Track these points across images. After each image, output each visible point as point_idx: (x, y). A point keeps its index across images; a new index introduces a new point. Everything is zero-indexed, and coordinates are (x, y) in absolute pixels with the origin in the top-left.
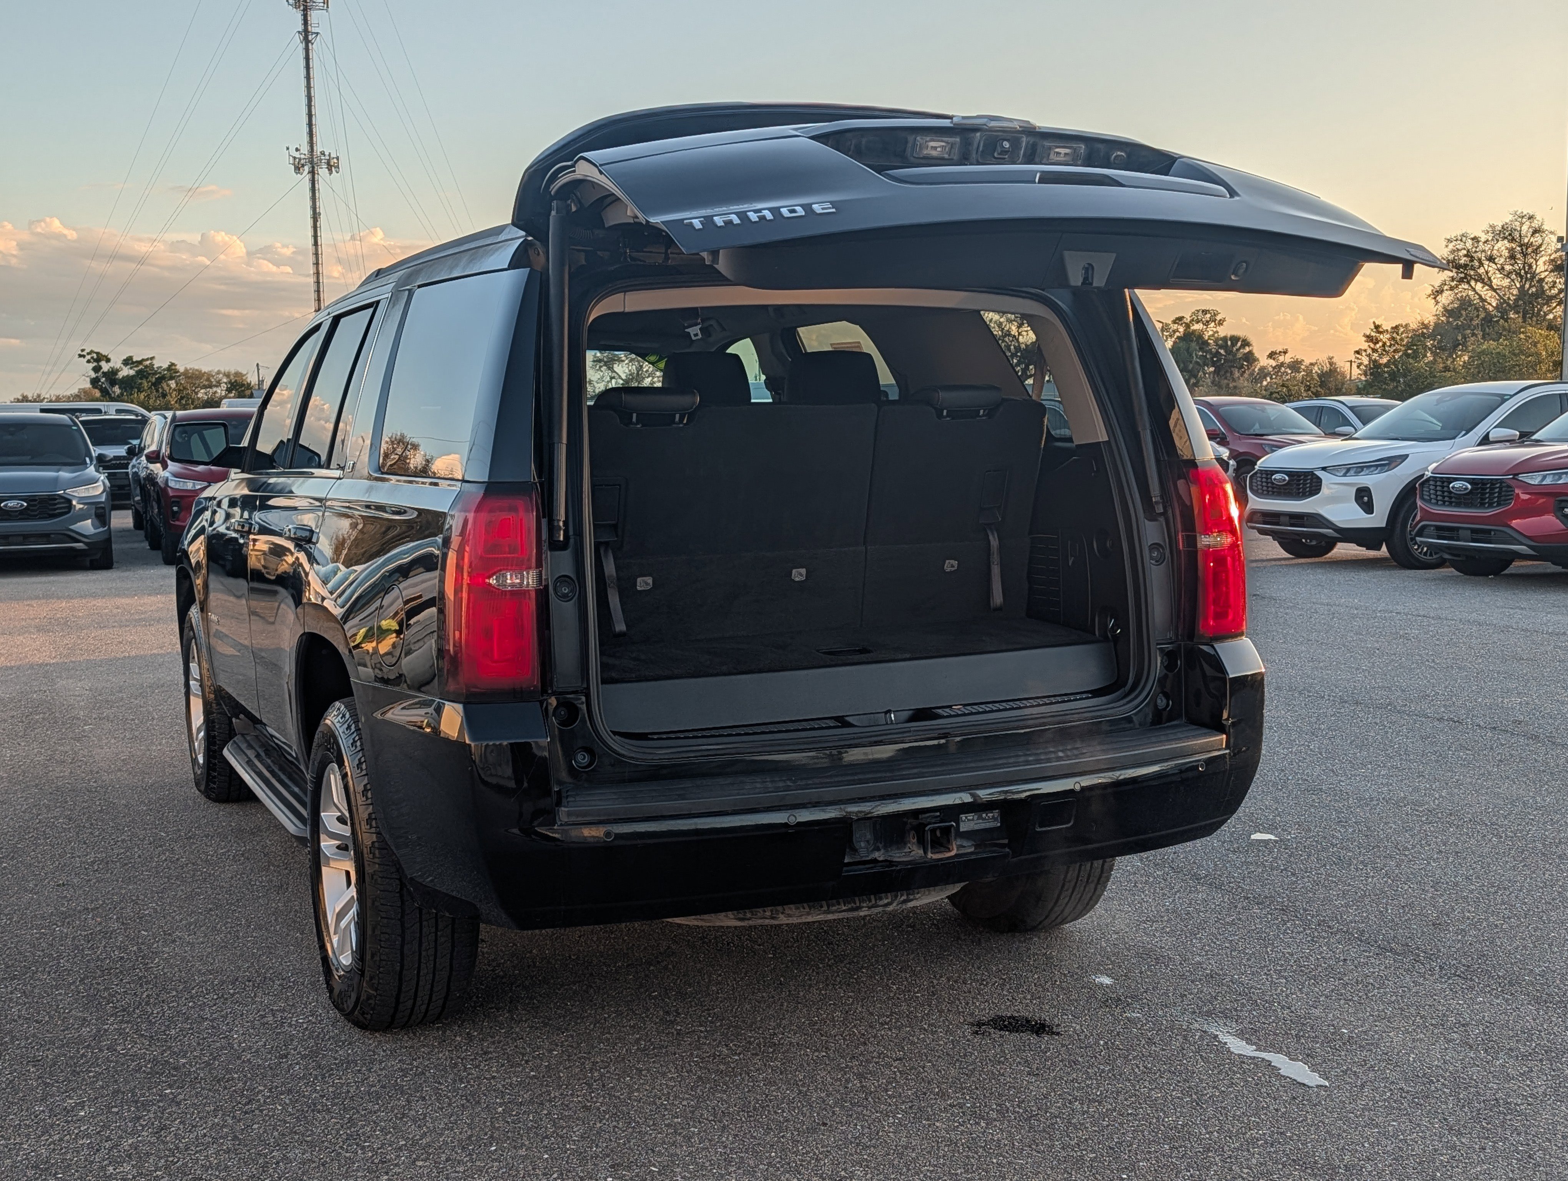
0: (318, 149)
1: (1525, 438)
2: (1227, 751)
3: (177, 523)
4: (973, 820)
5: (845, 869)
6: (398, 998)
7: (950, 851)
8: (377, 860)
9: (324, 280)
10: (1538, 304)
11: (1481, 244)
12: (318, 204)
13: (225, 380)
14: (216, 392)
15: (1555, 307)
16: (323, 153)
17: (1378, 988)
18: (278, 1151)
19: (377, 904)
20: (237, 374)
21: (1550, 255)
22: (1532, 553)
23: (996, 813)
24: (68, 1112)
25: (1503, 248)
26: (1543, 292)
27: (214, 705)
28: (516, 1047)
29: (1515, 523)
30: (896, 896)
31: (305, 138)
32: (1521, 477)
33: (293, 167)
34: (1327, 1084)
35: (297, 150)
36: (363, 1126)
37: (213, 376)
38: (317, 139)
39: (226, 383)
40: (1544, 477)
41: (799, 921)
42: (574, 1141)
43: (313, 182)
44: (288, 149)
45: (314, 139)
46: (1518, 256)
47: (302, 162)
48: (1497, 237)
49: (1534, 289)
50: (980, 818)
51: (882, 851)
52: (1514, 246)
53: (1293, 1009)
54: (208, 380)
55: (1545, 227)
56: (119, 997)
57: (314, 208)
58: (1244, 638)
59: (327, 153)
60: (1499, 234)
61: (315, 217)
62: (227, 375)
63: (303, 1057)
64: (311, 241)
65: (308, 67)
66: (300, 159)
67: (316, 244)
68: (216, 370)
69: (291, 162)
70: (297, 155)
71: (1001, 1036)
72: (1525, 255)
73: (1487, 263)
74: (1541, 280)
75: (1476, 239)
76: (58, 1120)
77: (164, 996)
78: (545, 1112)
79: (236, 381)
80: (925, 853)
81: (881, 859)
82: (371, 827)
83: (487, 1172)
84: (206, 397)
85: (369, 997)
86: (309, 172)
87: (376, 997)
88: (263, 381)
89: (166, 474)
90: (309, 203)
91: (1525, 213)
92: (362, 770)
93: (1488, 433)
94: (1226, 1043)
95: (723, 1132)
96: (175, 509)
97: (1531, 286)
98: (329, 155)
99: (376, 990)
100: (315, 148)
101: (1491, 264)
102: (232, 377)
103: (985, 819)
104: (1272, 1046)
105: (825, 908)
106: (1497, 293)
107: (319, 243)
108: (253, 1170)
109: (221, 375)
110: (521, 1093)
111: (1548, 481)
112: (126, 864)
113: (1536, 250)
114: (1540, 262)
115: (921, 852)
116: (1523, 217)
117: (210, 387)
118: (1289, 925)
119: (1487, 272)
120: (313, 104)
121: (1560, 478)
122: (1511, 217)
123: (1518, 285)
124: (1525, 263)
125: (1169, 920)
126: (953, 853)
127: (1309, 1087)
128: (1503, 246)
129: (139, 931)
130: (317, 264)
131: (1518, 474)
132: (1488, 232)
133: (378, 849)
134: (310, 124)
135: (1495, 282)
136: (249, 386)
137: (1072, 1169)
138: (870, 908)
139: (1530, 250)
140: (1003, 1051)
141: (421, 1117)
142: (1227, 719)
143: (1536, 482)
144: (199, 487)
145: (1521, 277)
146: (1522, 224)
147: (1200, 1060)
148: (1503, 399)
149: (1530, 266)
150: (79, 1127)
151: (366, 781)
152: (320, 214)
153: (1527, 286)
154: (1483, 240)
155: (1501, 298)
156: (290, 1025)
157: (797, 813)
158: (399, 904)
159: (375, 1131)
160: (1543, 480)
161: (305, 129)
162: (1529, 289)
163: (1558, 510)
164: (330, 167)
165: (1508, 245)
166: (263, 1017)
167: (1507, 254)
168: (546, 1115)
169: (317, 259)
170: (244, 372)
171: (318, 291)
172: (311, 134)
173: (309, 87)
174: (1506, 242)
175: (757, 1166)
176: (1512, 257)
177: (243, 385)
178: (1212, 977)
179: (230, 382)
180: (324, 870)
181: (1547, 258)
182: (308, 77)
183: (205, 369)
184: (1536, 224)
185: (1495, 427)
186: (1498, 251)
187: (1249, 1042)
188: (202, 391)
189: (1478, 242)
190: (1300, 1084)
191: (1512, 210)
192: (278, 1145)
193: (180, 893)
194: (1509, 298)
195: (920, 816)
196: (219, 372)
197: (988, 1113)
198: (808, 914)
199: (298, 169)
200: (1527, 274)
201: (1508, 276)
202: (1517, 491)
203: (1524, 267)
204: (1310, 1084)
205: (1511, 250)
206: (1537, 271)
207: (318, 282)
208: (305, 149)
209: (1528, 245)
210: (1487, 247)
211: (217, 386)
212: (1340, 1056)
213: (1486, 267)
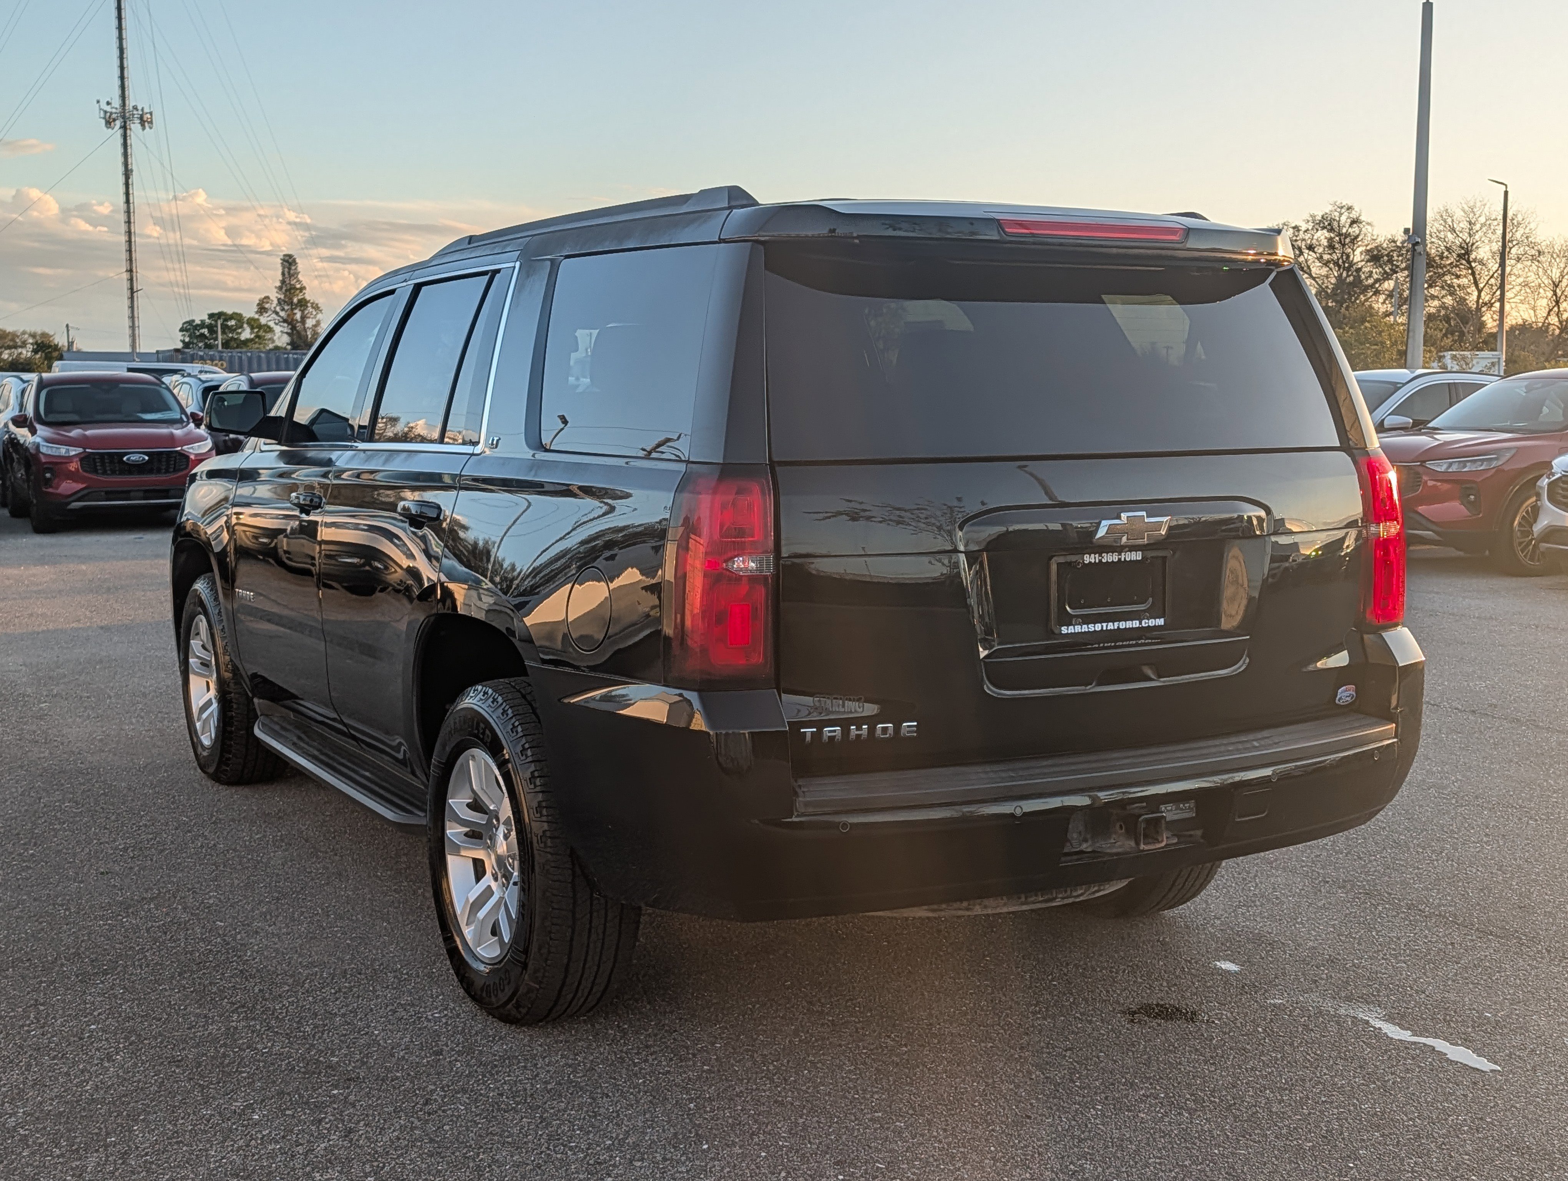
0: (130, 103)
1: (1419, 426)
2: (1395, 740)
3: (50, 490)
4: (1171, 810)
5: (1063, 859)
6: (560, 991)
7: (1159, 842)
8: (548, 850)
9: (137, 240)
10: (1355, 293)
11: (1301, 233)
12: (129, 160)
13: (31, 341)
14: (21, 353)
15: (1371, 297)
16: (135, 107)
17: (1498, 972)
18: (484, 1153)
19: (548, 894)
20: (44, 335)
21: (1367, 246)
22: (1437, 538)
23: (1192, 804)
24: (240, 1115)
25: (1322, 237)
26: (1361, 281)
27: (232, 685)
28: (674, 1039)
29: (1421, 509)
30: (1090, 887)
31: (117, 92)
32: (1428, 464)
33: (103, 121)
34: (1499, 1068)
35: (108, 103)
36: (559, 1126)
37: (18, 337)
38: (130, 93)
39: (32, 344)
40: (1451, 464)
41: (994, 912)
42: (784, 1137)
43: (125, 137)
44: (98, 102)
45: (127, 93)
46: (1337, 246)
47: (114, 116)
48: (1317, 227)
49: (1351, 278)
50: (1178, 808)
51: (1090, 843)
52: (1332, 235)
53: (1427, 993)
54: (13, 340)
55: (1362, 218)
56: (230, 992)
57: (126, 164)
58: (1399, 628)
59: (140, 108)
60: (1319, 224)
61: (127, 173)
62: (33, 336)
63: (459, 1053)
64: (122, 198)
65: (120, 18)
66: (111, 113)
67: (128, 201)
68: (21, 330)
69: (102, 115)
70: (108, 108)
71: (1159, 1025)
72: (1344, 245)
73: (1307, 251)
74: (1359, 270)
75: (1296, 228)
76: (234, 1123)
77: (277, 991)
78: (740, 1108)
79: (42, 342)
80: (1138, 844)
81: (1089, 850)
82: (542, 816)
83: (711, 1172)
84: (10, 359)
85: (530, 990)
86: (121, 127)
87: (538, 990)
88: (73, 342)
89: (37, 439)
90: (120, 159)
91: (1344, 204)
92: (527, 757)
93: (1383, 420)
94: (1380, 1029)
95: (930, 1125)
96: (48, 475)
97: (1348, 276)
98: (142, 110)
99: (540, 983)
100: (127, 102)
101: (1311, 253)
102: (38, 338)
103: (1182, 809)
104: (1427, 1030)
105: (1023, 899)
106: (1316, 282)
107: (131, 201)
108: (468, 1174)
109: (26, 336)
110: (706, 1088)
111: (1454, 468)
112: (162, 851)
113: (1353, 240)
114: (1357, 252)
115: (1132, 843)
116: (1342, 208)
117: (16, 347)
118: (1380, 908)
119: (1306, 261)
120: (125, 56)
121: (1465, 466)
122: (1330, 208)
123: (1336, 274)
124: (1343, 252)
125: (1262, 905)
126: (1163, 844)
127: (1483, 1071)
128: (1322, 236)
129: (214, 922)
130: (129, 222)
131: (1425, 462)
132: (1308, 221)
133: (550, 837)
134: (122, 77)
135: (1315, 271)
136: (56, 348)
137: (1296, 1158)
138: (1063, 898)
139: (1347, 240)
140: (1167, 1040)
141: (615, 1115)
142: (1396, 708)
143: (1443, 469)
144: (74, 453)
145: (1339, 267)
146: (1341, 214)
147: (1365, 1047)
148: (1396, 387)
149: (1348, 256)
150: (261, 1132)
151: (532, 768)
152: (132, 171)
153: (1344, 274)
154: (1303, 229)
155: (1320, 286)
156: (429, 1021)
157: (1023, 803)
158: (571, 894)
159: (574, 1130)
160: (1449, 467)
161: (117, 82)
162: (1346, 278)
163: (1464, 497)
164: (142, 122)
165: (1327, 235)
166: (394, 1012)
167: (1326, 244)
168: (742, 1110)
169: (129, 217)
170: (51, 333)
171: (130, 251)
172: (123, 87)
173: (120, 38)
174: (1325, 231)
175: (982, 1161)
176: (1331, 246)
177: (50, 346)
178: (1332, 961)
179: (36, 343)
180: (450, 859)
181: (1364, 248)
182: (120, 28)
183: (9, 329)
184: (1354, 215)
185: (1389, 415)
186: (1317, 240)
187: (1403, 1028)
188: (7, 351)
189: (1299, 230)
190: (1474, 1069)
191: (1332, 201)
192: (481, 1147)
193: (236, 882)
194: (1327, 287)
195: (1128, 807)
196: (24, 333)
197: (1185, 1103)
198: (1005, 905)
199: (109, 123)
200: (1345, 264)
201: (1326, 264)
202: (1425, 478)
203: (1342, 256)
204: (1484, 1069)
205: (1330, 240)
206: (1355, 261)
207: (130, 242)
208: (117, 103)
209: (1347, 235)
210: (1307, 236)
211: (21, 347)
212: (1496, 1040)
213: (1306, 255)
